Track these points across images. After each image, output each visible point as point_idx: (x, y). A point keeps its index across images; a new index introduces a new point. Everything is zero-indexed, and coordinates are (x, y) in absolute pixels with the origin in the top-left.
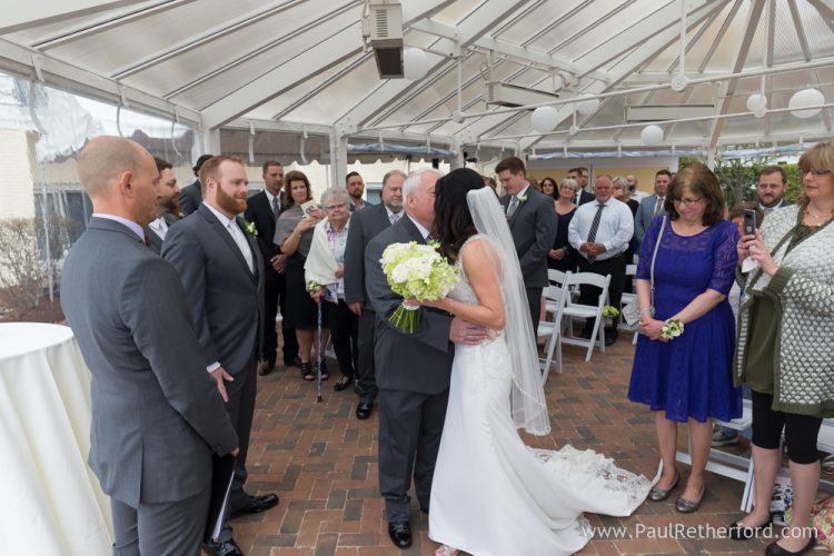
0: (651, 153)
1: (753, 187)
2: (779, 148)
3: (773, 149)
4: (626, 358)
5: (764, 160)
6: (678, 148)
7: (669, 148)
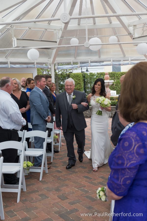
0: (25, 66)
1: (62, 83)
2: (81, 65)
3: (79, 65)
4: (40, 193)
5: (65, 71)
6: (37, 63)
7: (33, 63)
